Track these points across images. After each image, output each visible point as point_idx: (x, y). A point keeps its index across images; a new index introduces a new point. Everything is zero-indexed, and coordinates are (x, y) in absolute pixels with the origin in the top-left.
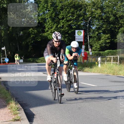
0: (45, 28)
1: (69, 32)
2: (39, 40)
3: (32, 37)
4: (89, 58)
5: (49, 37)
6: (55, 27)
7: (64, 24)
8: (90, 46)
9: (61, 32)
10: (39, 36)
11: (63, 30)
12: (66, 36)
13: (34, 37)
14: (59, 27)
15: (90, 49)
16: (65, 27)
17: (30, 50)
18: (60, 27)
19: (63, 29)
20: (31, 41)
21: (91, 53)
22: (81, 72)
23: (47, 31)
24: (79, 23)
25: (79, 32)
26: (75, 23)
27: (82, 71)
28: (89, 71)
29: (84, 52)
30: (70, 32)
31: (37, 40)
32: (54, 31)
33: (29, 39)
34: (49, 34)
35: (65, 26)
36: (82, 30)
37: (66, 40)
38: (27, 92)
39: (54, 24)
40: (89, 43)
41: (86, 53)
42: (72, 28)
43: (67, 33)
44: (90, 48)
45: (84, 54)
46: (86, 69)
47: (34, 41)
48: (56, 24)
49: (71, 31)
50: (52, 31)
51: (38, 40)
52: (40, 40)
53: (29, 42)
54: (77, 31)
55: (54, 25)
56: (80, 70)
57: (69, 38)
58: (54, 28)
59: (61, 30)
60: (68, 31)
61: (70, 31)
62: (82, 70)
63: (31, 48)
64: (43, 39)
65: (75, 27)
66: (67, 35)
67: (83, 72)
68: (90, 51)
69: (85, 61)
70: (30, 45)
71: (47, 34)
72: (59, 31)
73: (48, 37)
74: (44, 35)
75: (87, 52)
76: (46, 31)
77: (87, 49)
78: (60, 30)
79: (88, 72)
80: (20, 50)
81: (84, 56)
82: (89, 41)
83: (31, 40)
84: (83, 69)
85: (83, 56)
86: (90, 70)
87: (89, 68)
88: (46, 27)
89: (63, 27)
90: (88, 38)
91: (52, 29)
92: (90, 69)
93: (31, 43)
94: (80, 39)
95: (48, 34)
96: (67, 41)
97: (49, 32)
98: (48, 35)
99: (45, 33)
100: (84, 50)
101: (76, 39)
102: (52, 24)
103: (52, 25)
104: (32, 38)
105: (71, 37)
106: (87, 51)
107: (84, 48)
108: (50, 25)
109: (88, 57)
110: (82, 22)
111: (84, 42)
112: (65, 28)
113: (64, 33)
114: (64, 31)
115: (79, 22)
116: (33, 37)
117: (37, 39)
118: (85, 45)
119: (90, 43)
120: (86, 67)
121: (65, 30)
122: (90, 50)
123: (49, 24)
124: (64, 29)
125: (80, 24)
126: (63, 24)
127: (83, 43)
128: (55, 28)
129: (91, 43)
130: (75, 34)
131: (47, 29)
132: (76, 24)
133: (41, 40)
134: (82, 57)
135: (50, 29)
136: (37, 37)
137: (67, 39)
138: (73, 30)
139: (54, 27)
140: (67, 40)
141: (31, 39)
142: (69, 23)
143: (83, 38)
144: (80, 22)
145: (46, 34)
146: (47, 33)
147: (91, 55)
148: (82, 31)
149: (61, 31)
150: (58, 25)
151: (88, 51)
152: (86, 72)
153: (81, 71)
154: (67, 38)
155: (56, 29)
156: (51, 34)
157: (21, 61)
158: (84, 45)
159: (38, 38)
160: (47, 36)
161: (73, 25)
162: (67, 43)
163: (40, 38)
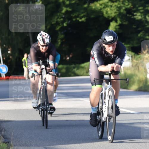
2: (81, 18)
3: (63, 11)
5: (107, 12)
10: (82, 11)
13: (70, 11)
17: (59, 43)
20: (63, 22)
31: (78, 19)
33: (56, 17)
34: (106, 6)
51: (80, 20)
52: (83, 19)
53: (57, 23)
63: (62, 39)
64: (92, 16)
70: (59, 32)
71: (101, 5)
73: (105, 13)
74: (93, 8)
83: (62, 19)
93: (63, 28)
98: (104, 8)
99: (96, 3)
104: (64, 14)
116: (67, 12)
117: (76, 17)
133: (86, 19)
136: (78, 13)
141: (62, 17)
145: (98, 5)
146: (101, 2)
156: (110, 4)
159: (79, 15)
160: (101, 9)
163: (84, 14)
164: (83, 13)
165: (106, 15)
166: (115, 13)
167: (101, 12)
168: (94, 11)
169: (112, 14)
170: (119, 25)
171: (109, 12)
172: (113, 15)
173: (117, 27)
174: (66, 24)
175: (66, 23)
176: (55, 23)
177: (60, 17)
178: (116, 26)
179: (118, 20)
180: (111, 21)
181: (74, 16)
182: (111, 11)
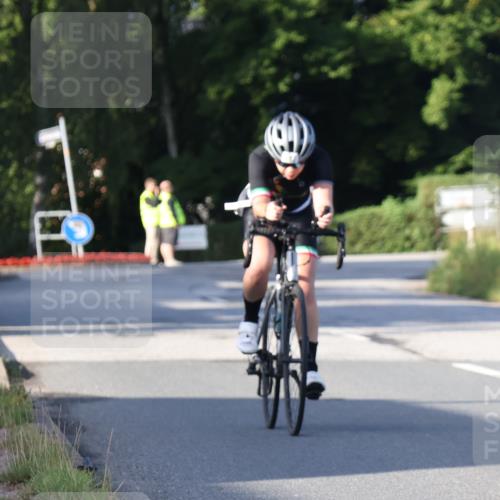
2: (335, 67)
3: (279, 44)
5: (422, 47)
20: (277, 78)
31: (325, 69)
33: (253, 63)
34: (418, 25)
51: (333, 75)
64: (372, 60)
70: (262, 111)
71: (403, 22)
73: (414, 49)
74: (378, 31)
80: (180, 152)
83: (272, 70)
95: (410, 25)
97: (419, 6)
98: (412, 31)
116: (289, 45)
133: (354, 71)
136: (324, 50)
145: (393, 22)
146: (404, 13)
156: (432, 19)
159: (329, 55)
160: (402, 36)
163: (346, 53)
164: (340, 49)
165: (417, 57)
166: (450, 49)
168: (376, 43)
169: (437, 51)
170: (459, 90)
171: (430, 47)
172: (443, 56)
173: (456, 96)
174: (286, 85)
175: (287, 80)
177: (266, 62)
178: (452, 91)
179: (459, 72)
180: (436, 74)
181: (312, 59)
182: (434, 45)
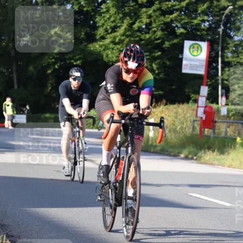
0: (95, 27)
1: (164, 46)
2: (76, 61)
4: (217, 124)
5: (107, 56)
6: (124, 26)
7: (152, 19)
8: (224, 91)
9: (143, 42)
10: (78, 52)
11: (149, 38)
12: (156, 54)
14: (136, 29)
15: (224, 99)
16: (153, 29)
17: (50, 88)
18: (140, 30)
19: (149, 33)
20: (54, 64)
21: (224, 111)
22: (192, 162)
23: (103, 38)
24: (195, 22)
25: (196, 46)
26: (183, 19)
27: (196, 160)
28: (216, 162)
29: (206, 107)
30: (167, 44)
31: (72, 61)
32: (123, 38)
34: (106, 48)
35: (154, 25)
36: (204, 41)
37: (155, 69)
38: (34, 209)
39: (122, 20)
40: (220, 81)
41: (211, 108)
42: (176, 33)
43: (159, 47)
44: (222, 96)
45: (205, 112)
46: (209, 156)
47: (62, 63)
48: (128, 18)
49: (171, 43)
50: (115, 38)
51: (75, 63)
52: (79, 62)
53: (49, 66)
54: (187, 44)
55: (123, 22)
56: (190, 156)
57: (164, 63)
58: (121, 30)
59: (143, 37)
60: (163, 43)
61: (168, 41)
62: (195, 158)
63: (52, 84)
64: (90, 59)
65: (182, 30)
66: (160, 53)
67: (198, 163)
68: (224, 103)
69: (206, 133)
71: (101, 46)
72: (138, 39)
73: (104, 57)
74: (92, 49)
75: (214, 106)
76: (98, 37)
77: (213, 98)
78: (138, 36)
79: (212, 164)
80: (18, 88)
81: (204, 118)
82: (222, 75)
83: (53, 60)
84: (200, 155)
85: (202, 116)
86: (218, 160)
87: (215, 153)
88: (100, 24)
89: (150, 29)
90: (220, 67)
91: (115, 32)
92: (219, 157)
94: (197, 67)
95: (103, 48)
96: (157, 72)
97: (107, 41)
98: (104, 50)
99: (95, 44)
100: (204, 99)
101: (183, 67)
102: (118, 17)
103: (117, 21)
104: (56, 54)
105: (169, 60)
106: (212, 102)
107: (206, 95)
108: (112, 19)
109: (216, 122)
110: (206, 18)
111: (208, 77)
112: (155, 32)
113: (149, 47)
114: (150, 42)
115: (195, 18)
117: (72, 59)
118: (209, 86)
119: (223, 80)
120: (209, 148)
121: (153, 37)
122: (222, 100)
123: (109, 19)
124: (150, 35)
125: (199, 25)
126: (148, 21)
127: (205, 80)
128: (125, 29)
129: (225, 82)
130: (182, 52)
131: (100, 32)
132: (186, 23)
133: (82, 62)
134: (199, 119)
135: (111, 33)
137: (159, 64)
138: (176, 41)
139: (123, 28)
140: (158, 68)
141: (54, 58)
142: (168, 18)
143: (204, 63)
144: (199, 18)
145: (98, 46)
146: (101, 43)
147: (224, 116)
148: (204, 45)
149: (141, 40)
150: (134, 23)
151: (217, 103)
152: (206, 163)
153: (192, 158)
154: (158, 61)
155: (128, 33)
156: (111, 46)
157: (21, 118)
158: (207, 85)
159: (74, 56)
160: (100, 51)
161: (177, 26)
162: (158, 77)
163: (80, 56)
164: (78, 55)
165: (105, 59)
167: (100, 54)
168: (92, 53)
169: (113, 57)
171: (110, 56)
174: (58, 66)
175: (58, 64)
176: (46, 64)
177: (51, 57)
181: (68, 57)
182: (112, 55)
